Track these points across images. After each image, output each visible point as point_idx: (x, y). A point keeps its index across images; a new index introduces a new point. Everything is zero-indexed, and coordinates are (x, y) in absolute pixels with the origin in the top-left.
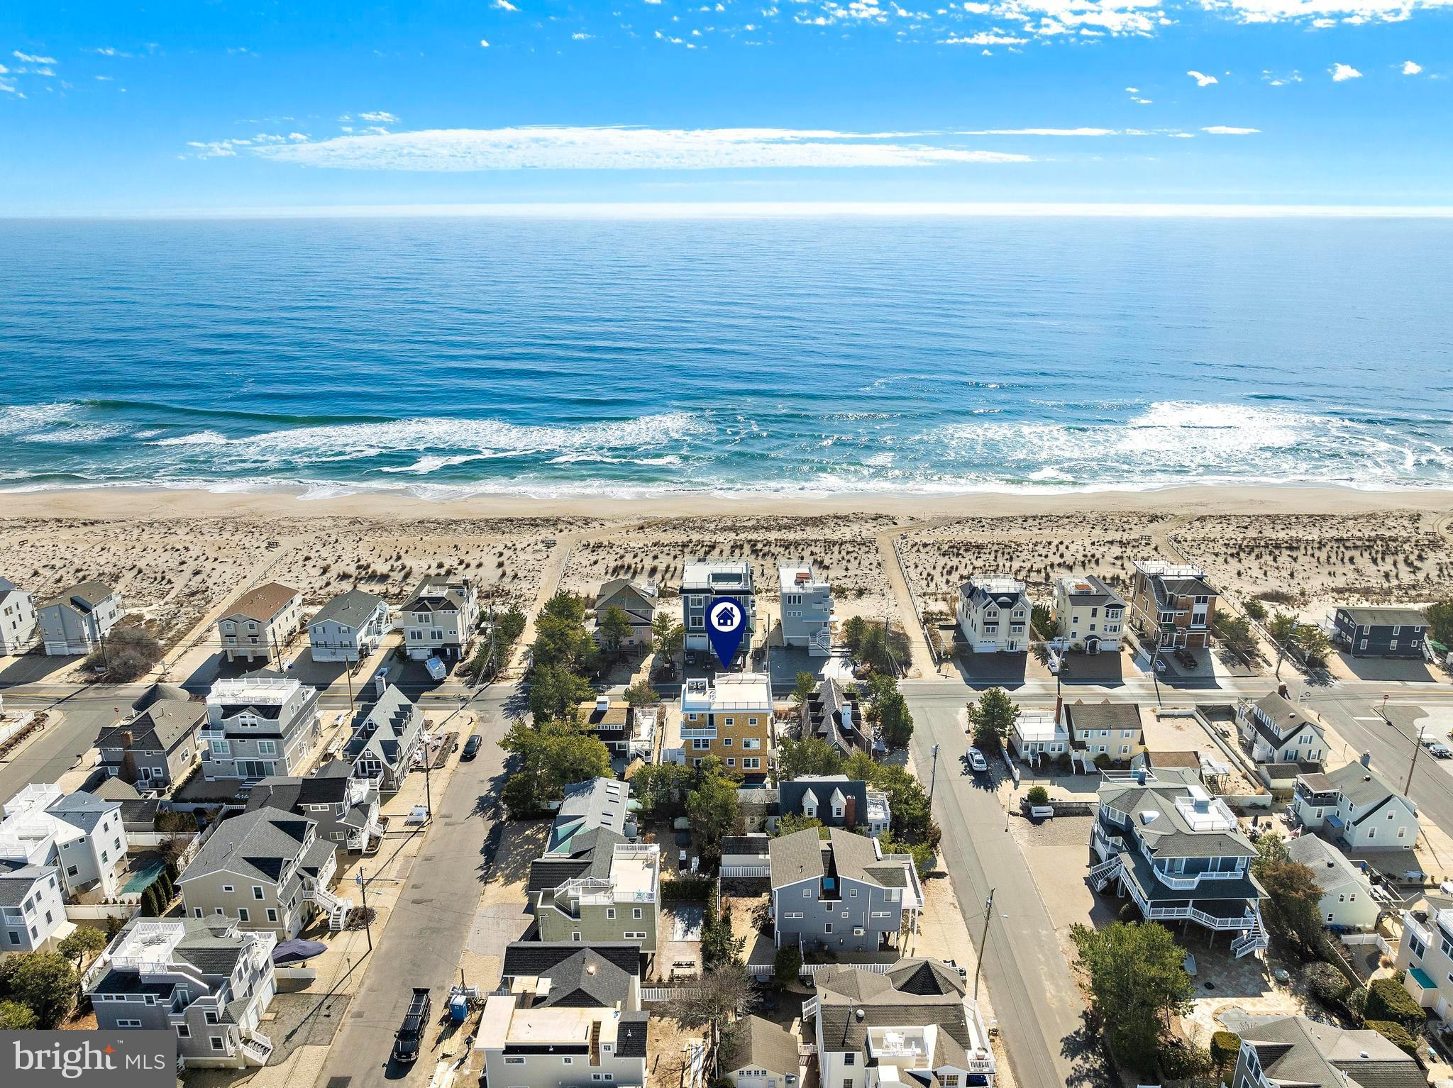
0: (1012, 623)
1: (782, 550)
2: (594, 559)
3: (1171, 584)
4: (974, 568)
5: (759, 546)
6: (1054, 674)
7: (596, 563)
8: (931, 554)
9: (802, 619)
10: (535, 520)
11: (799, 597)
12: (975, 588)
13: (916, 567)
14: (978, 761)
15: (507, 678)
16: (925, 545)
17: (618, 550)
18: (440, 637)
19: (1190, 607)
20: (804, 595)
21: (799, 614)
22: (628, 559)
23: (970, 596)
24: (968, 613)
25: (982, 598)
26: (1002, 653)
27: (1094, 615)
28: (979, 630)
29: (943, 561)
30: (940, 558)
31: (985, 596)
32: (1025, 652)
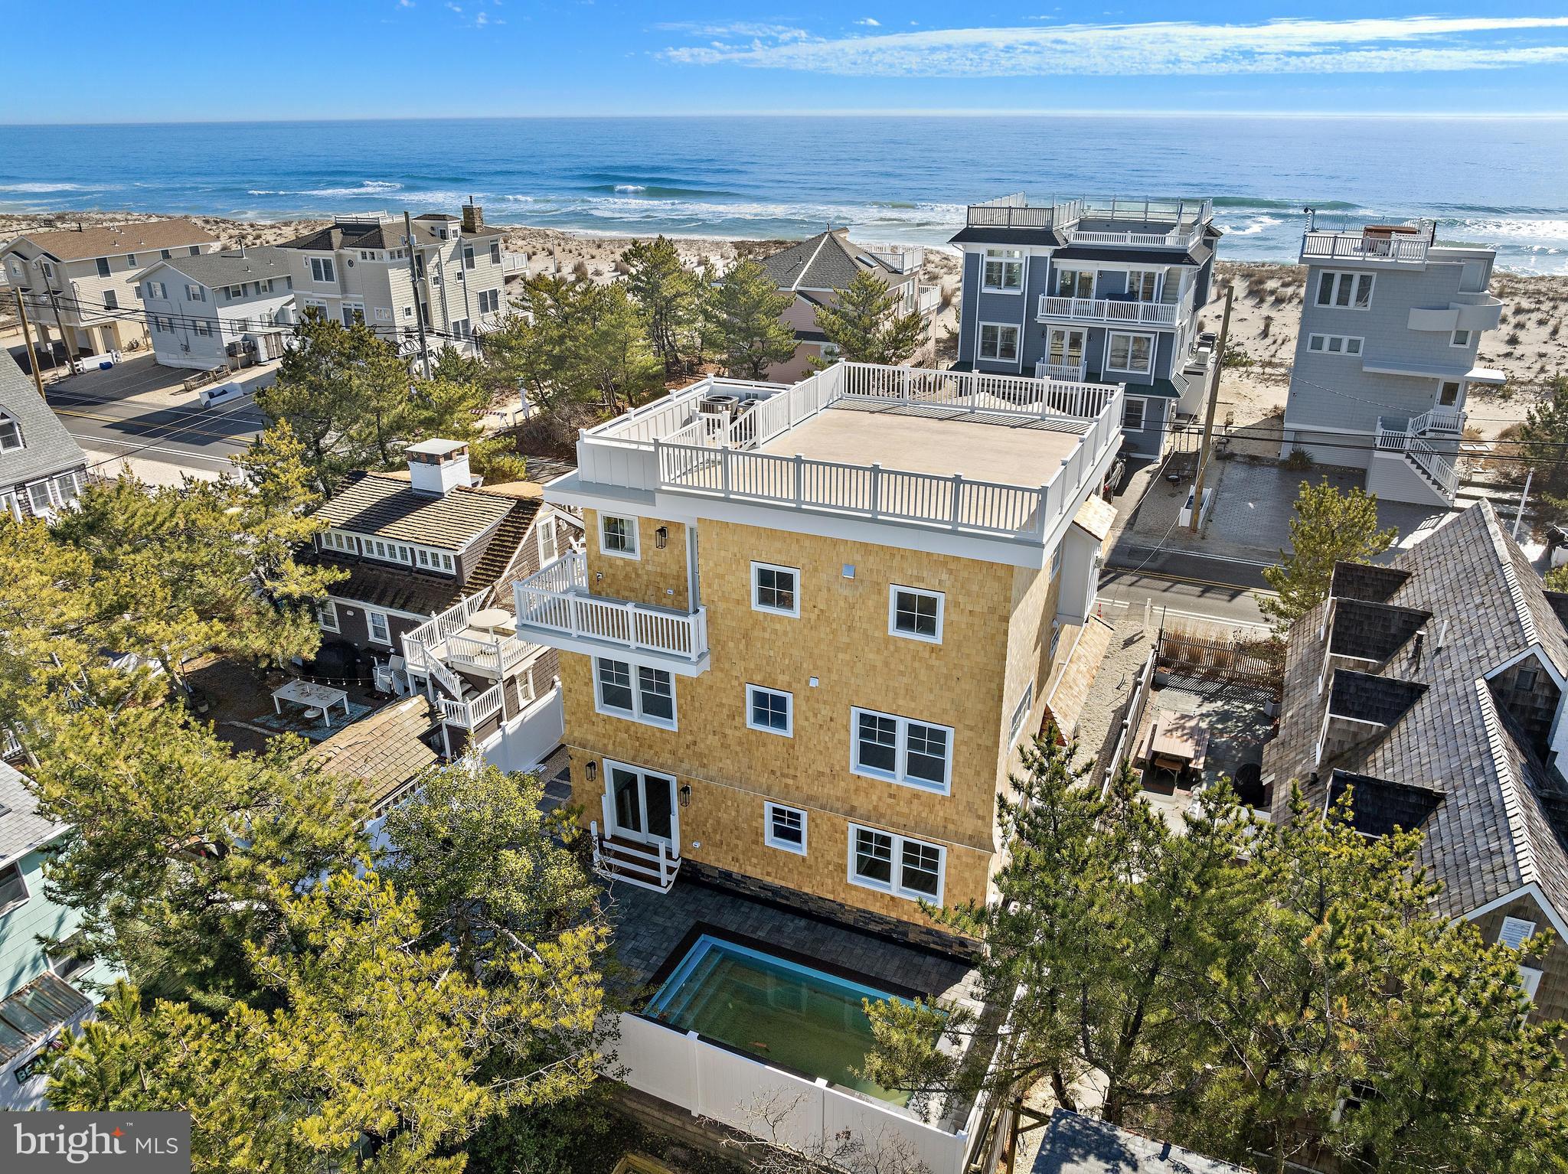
9: (1361, 363)
11: (1365, 281)
20: (1384, 271)
21: (1354, 346)
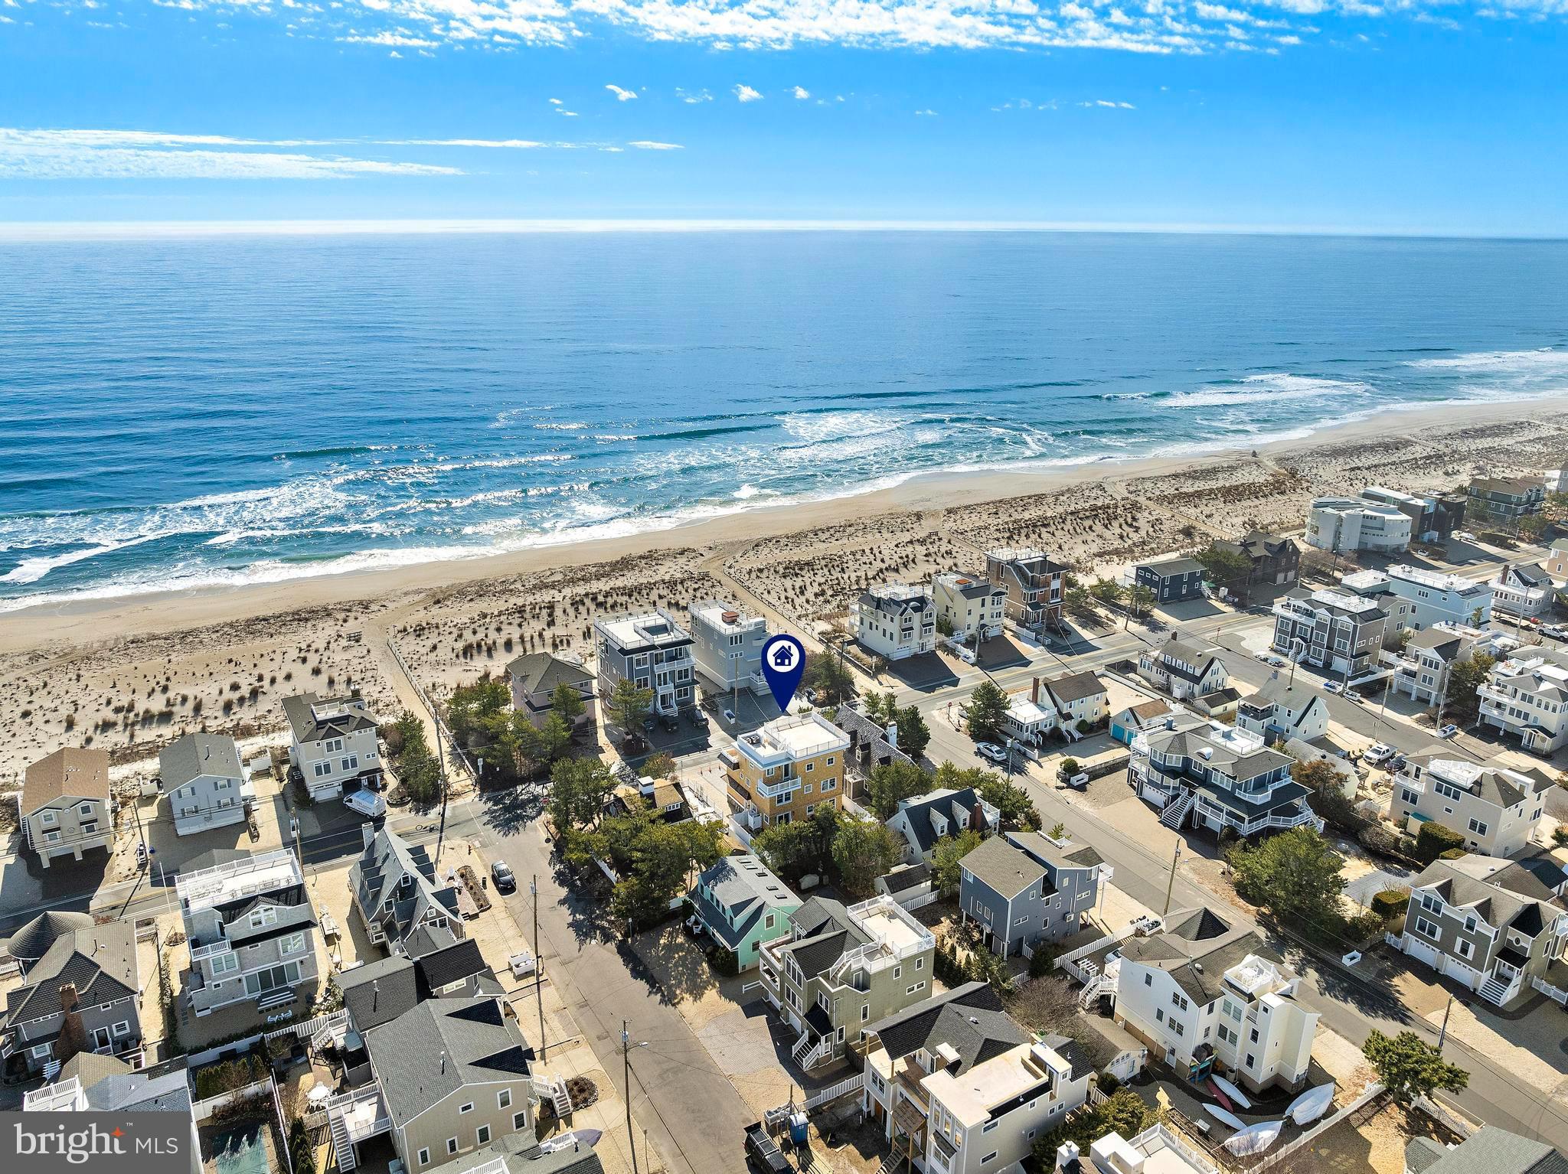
0: (903, 630)
1: (625, 598)
2: (429, 643)
3: (1031, 566)
4: (820, 585)
5: (601, 598)
6: (973, 665)
7: (435, 648)
8: (772, 577)
9: (745, 658)
10: (297, 613)
11: (741, 636)
12: (879, 599)
13: (769, 592)
14: (998, 752)
15: (458, 794)
16: (761, 571)
18: (354, 764)
19: (1049, 585)
20: (745, 633)
21: (741, 654)
22: (469, 637)
23: (878, 607)
24: (875, 624)
25: (895, 607)
26: (915, 656)
27: (983, 605)
28: (896, 637)
29: (788, 583)
30: (783, 580)
31: (898, 603)
32: (934, 652)
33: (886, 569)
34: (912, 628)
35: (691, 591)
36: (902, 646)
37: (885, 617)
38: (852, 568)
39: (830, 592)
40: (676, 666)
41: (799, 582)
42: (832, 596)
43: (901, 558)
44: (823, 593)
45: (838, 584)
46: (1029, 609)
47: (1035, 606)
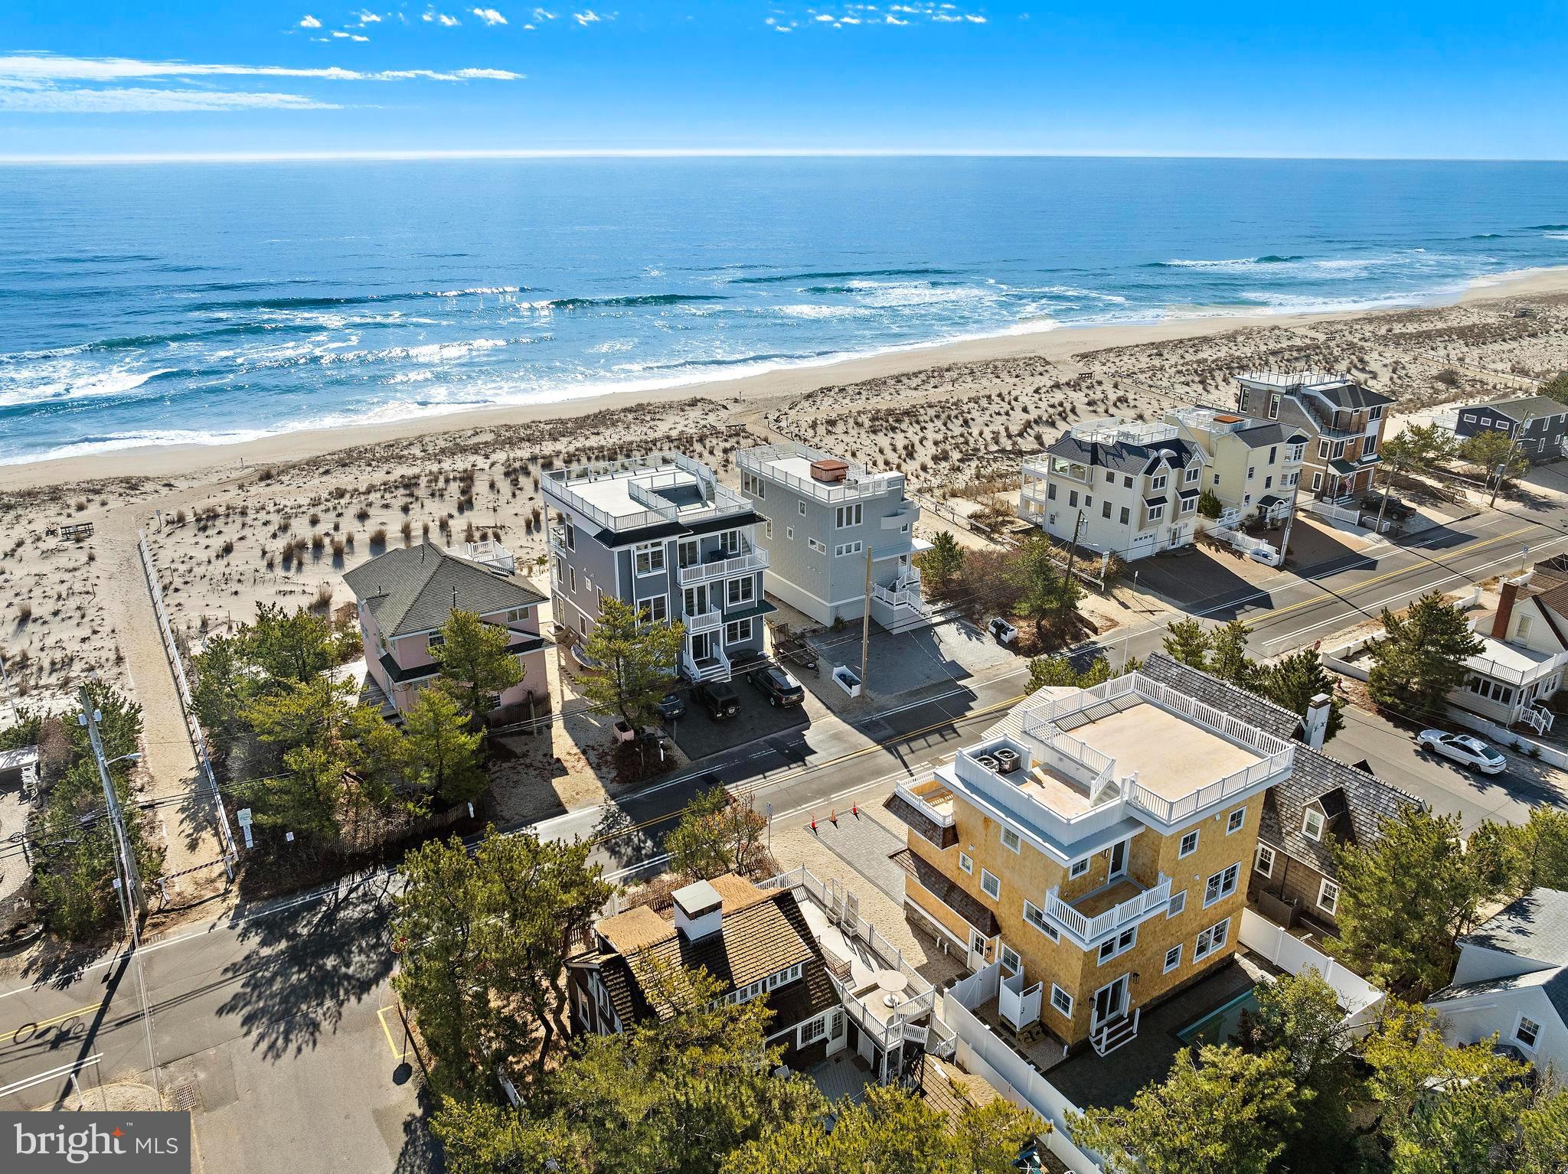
0: (1183, 495)
2: (218, 543)
3: (1332, 394)
6: (1279, 568)
7: (228, 549)
12: (1096, 446)
13: (854, 455)
15: (185, 908)
16: (832, 423)
17: (263, 516)
19: (1361, 428)
20: (867, 502)
21: (858, 547)
22: (302, 530)
23: (1095, 461)
24: (1083, 492)
25: (1133, 459)
26: (1162, 555)
27: (1272, 460)
28: (1134, 517)
29: (883, 440)
30: (873, 436)
31: (1140, 451)
32: (1192, 545)
33: (1036, 422)
34: (1163, 500)
35: (718, 453)
36: (1142, 534)
37: (1110, 478)
38: (980, 420)
39: (956, 455)
40: (727, 572)
41: (900, 441)
42: (961, 460)
43: (1053, 406)
44: (945, 457)
45: (967, 443)
46: (1332, 470)
47: (1342, 466)
